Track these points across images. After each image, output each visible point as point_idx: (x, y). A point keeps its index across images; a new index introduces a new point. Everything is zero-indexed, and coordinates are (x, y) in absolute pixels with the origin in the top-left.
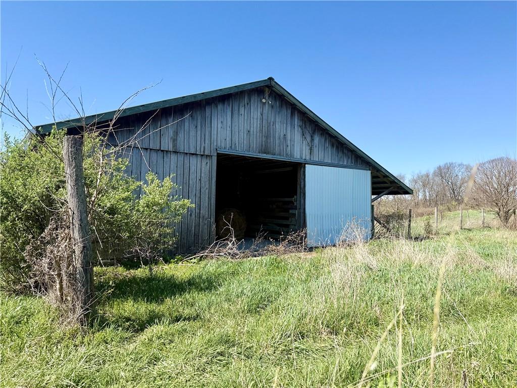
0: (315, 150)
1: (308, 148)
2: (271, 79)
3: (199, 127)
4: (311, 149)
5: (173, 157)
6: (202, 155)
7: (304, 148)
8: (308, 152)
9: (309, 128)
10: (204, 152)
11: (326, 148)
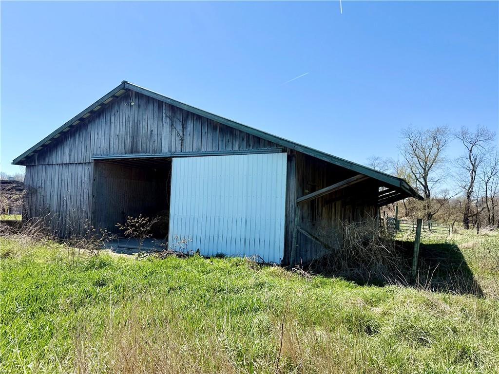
0: (188, 139)
1: (178, 139)
2: (124, 82)
3: (83, 142)
4: (182, 139)
5: (70, 167)
6: (85, 163)
7: (173, 140)
8: (179, 143)
9: (180, 115)
10: (86, 160)
11: (203, 134)
